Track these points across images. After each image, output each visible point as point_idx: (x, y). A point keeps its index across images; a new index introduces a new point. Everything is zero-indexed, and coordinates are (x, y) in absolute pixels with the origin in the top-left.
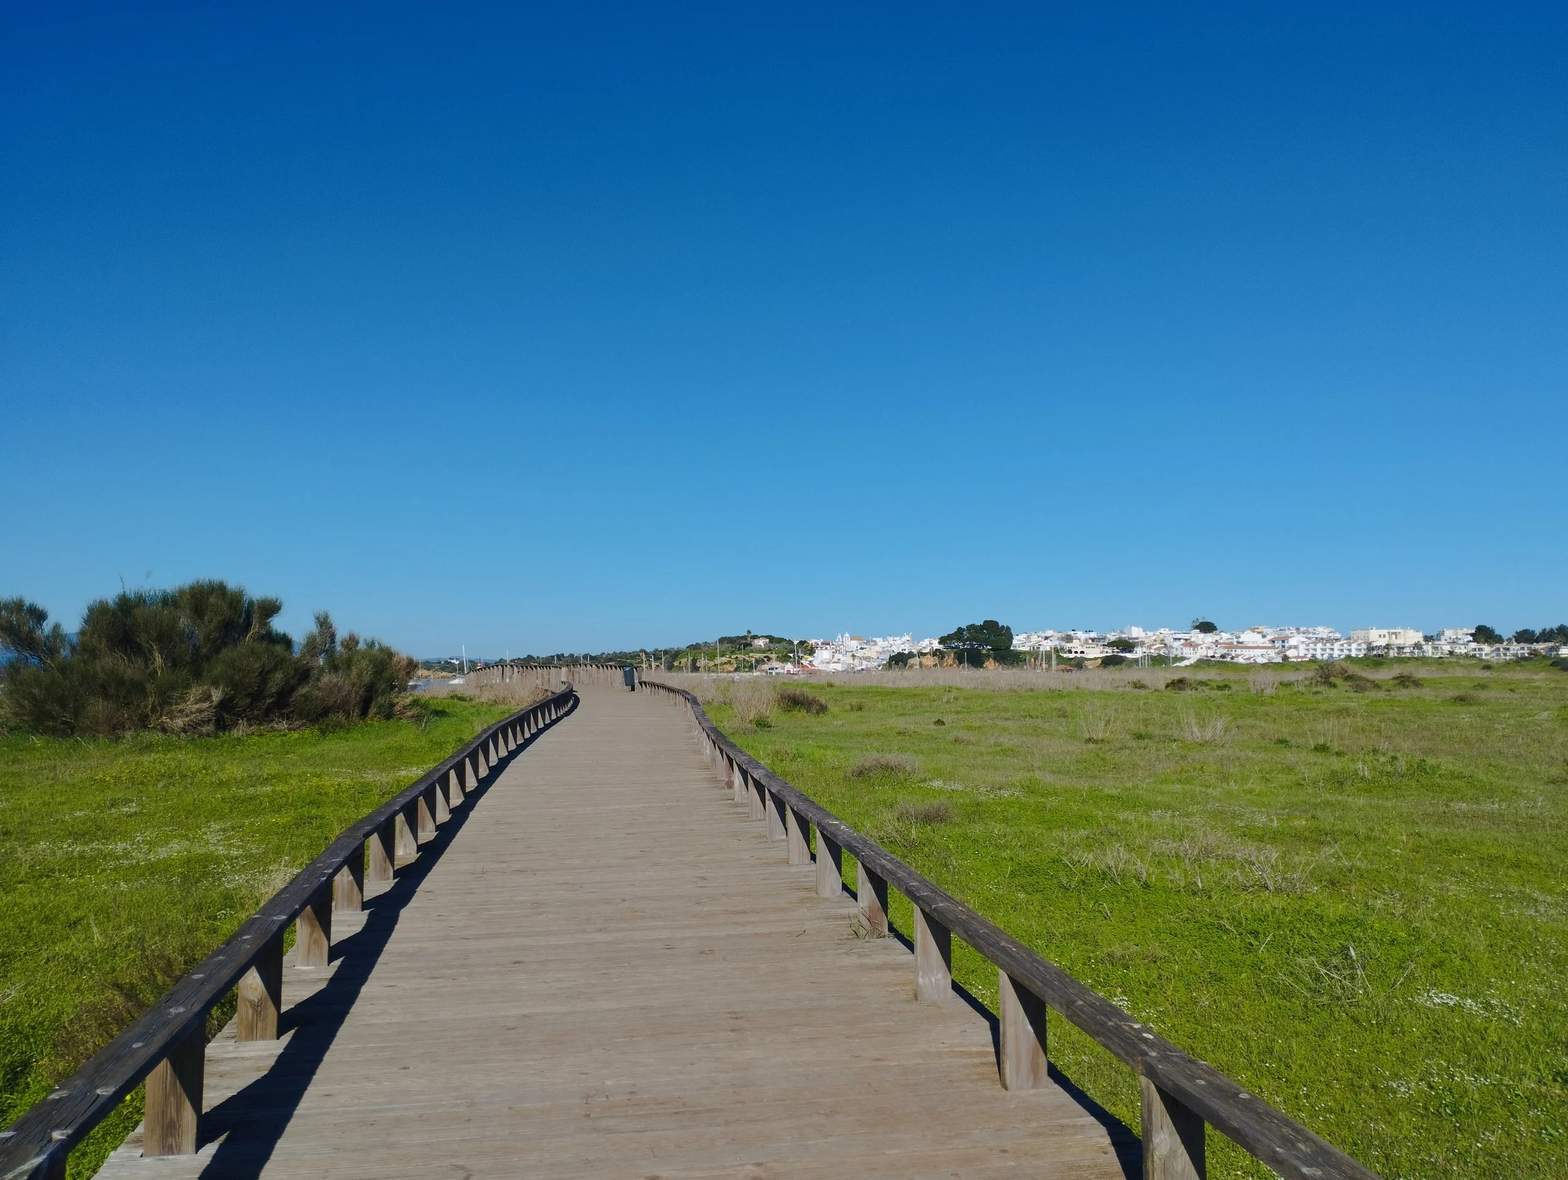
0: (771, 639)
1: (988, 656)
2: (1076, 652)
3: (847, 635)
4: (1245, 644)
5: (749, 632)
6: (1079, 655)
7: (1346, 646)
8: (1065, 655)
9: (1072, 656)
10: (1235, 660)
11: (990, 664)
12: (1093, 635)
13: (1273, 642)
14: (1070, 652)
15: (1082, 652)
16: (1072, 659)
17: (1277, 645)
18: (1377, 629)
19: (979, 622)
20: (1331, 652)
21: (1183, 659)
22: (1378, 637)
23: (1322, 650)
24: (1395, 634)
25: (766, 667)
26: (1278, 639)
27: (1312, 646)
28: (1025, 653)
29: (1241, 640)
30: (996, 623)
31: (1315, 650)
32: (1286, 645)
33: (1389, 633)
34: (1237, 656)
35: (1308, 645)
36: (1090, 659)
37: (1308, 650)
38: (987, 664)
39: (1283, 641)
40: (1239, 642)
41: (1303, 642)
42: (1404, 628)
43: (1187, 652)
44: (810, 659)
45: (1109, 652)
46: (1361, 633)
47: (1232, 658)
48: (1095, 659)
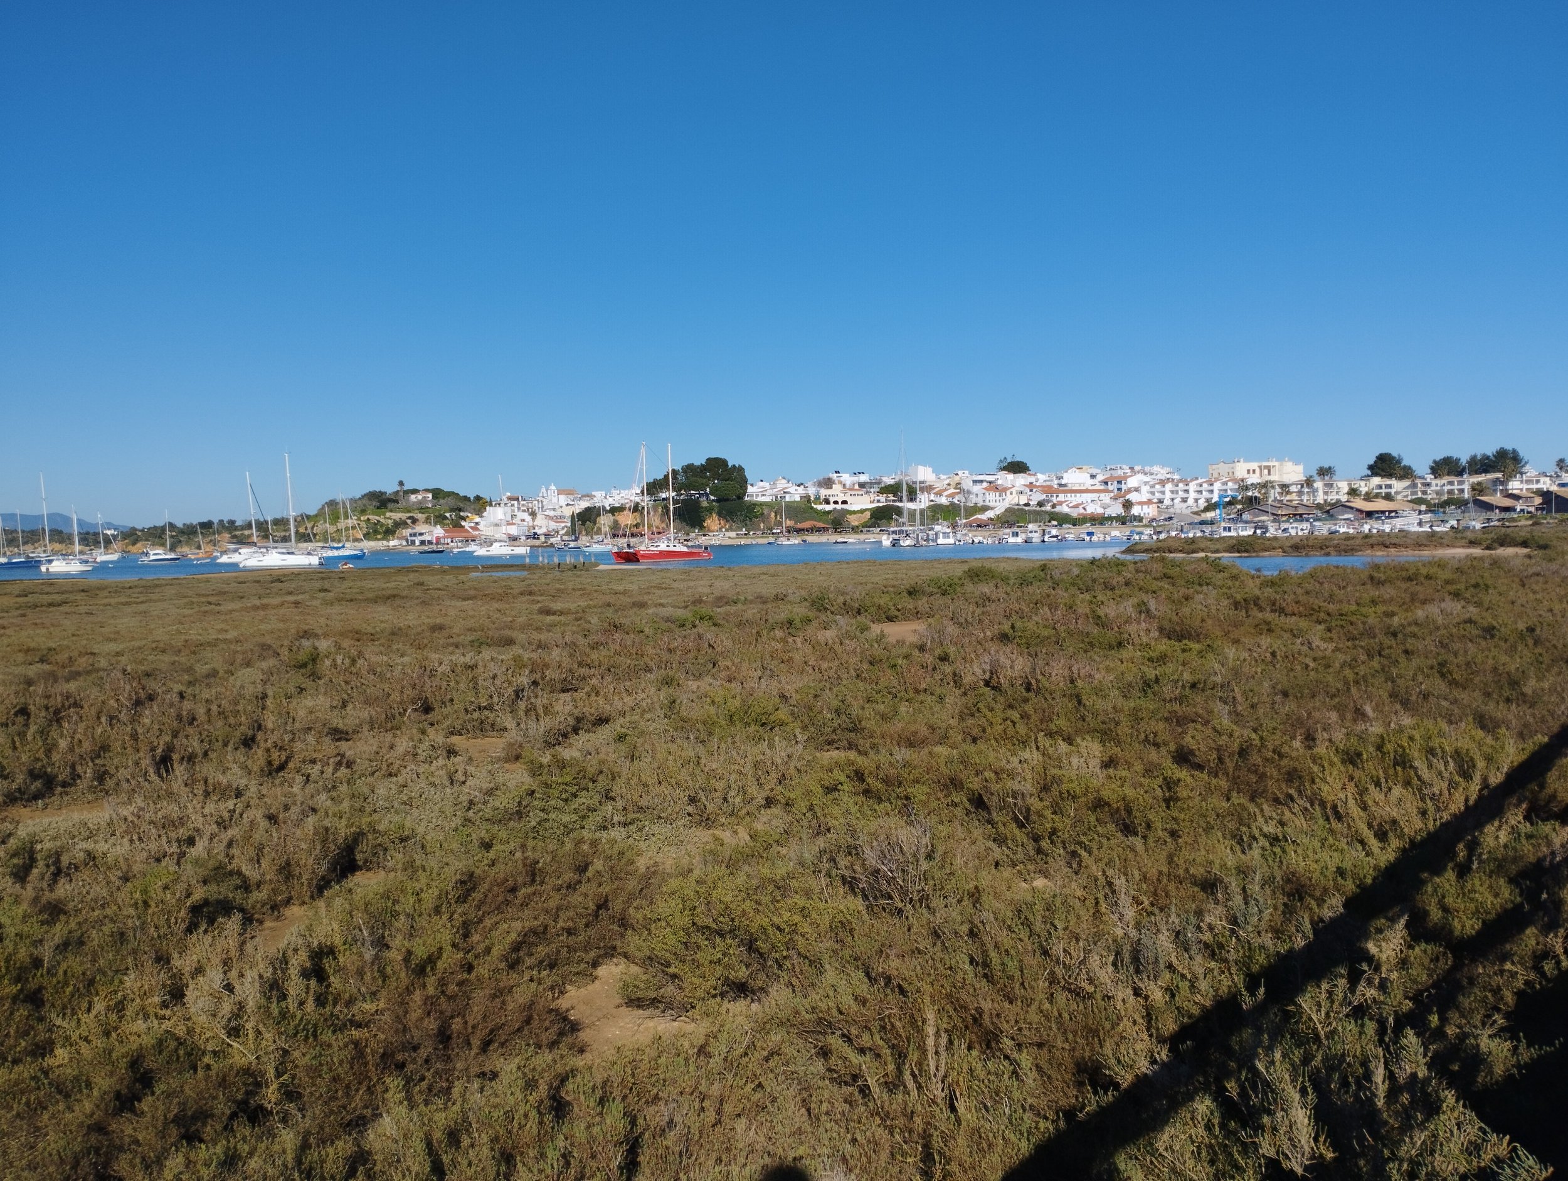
0: (437, 493)
1: (710, 510)
2: (836, 502)
3: (553, 487)
4: (1070, 487)
5: (401, 483)
6: (839, 507)
7: (1205, 486)
8: (819, 507)
9: (828, 508)
10: (1058, 509)
11: (713, 522)
12: (863, 478)
13: (1106, 483)
14: (827, 502)
15: (844, 502)
16: (829, 512)
17: (1110, 487)
18: (1246, 461)
19: (699, 460)
20: (1185, 495)
21: (985, 509)
22: (1248, 471)
23: (1172, 492)
24: (1268, 468)
25: (406, 532)
26: (1112, 478)
27: (1158, 487)
28: (762, 504)
29: (1063, 482)
30: (722, 463)
31: (1163, 493)
32: (1124, 487)
33: (1260, 467)
34: (1061, 503)
35: (1153, 486)
36: (854, 512)
37: (1153, 493)
38: (708, 522)
39: (1119, 482)
40: (1060, 485)
41: (1146, 483)
42: (1281, 459)
43: (991, 498)
44: (477, 519)
45: (883, 500)
46: (1223, 468)
47: (1054, 506)
48: (862, 511)
